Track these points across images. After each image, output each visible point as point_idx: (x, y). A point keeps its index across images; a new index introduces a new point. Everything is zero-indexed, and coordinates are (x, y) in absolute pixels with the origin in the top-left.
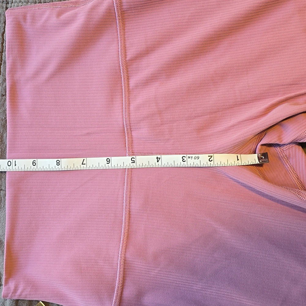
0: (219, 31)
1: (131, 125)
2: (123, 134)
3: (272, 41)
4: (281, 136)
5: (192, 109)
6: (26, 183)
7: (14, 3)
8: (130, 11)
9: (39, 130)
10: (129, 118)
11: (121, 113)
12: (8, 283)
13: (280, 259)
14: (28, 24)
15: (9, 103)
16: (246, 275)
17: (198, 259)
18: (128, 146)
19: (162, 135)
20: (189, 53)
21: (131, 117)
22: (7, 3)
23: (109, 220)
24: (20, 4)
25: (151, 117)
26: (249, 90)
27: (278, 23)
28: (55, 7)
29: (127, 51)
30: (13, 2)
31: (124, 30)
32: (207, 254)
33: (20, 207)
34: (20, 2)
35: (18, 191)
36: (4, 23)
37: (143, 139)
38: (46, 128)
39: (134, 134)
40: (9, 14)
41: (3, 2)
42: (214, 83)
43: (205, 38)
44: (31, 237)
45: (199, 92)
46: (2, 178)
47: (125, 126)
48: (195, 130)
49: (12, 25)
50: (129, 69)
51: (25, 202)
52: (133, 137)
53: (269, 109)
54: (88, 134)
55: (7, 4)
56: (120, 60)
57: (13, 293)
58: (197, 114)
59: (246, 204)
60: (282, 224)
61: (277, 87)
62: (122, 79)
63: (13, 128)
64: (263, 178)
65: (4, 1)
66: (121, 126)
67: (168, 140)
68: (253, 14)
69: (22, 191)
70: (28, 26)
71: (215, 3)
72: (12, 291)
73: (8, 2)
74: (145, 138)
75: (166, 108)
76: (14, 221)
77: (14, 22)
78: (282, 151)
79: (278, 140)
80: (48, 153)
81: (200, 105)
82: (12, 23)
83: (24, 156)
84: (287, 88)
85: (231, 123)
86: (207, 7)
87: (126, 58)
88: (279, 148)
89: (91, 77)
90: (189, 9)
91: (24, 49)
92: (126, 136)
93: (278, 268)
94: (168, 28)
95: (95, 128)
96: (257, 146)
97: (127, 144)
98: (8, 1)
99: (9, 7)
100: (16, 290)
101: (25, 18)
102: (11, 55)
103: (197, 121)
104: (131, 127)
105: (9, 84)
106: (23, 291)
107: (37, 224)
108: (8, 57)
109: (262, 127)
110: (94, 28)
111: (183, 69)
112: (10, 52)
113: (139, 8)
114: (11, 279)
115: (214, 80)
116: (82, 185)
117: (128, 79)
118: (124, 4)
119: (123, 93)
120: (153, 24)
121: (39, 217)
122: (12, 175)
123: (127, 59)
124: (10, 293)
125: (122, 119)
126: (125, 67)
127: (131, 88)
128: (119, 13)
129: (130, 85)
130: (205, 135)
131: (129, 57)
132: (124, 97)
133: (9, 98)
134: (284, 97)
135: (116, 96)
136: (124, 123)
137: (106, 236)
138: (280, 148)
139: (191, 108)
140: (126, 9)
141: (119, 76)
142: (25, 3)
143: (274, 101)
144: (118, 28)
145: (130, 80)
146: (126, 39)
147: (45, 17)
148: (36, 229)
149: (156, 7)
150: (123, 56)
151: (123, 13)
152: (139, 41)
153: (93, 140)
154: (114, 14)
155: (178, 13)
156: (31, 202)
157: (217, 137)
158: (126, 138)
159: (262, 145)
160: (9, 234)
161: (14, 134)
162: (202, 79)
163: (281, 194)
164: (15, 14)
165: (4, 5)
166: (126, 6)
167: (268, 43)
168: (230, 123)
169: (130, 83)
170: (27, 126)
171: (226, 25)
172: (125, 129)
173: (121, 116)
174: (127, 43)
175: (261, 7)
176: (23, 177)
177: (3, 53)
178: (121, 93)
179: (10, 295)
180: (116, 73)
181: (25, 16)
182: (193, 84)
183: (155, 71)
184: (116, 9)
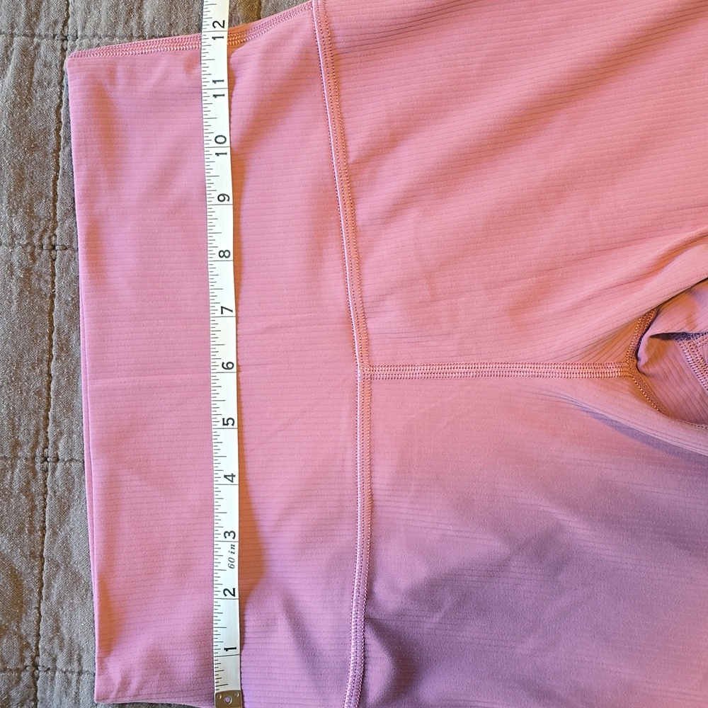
0: (551, 94)
1: (364, 307)
2: (347, 325)
3: (664, 111)
4: (692, 316)
5: (498, 266)
6: (135, 443)
7: (79, 38)
8: (351, 54)
9: (158, 325)
10: (361, 291)
11: (342, 280)
12: (106, 668)
13: (701, 579)
14: (120, 87)
15: (84, 268)
16: (629, 617)
17: (525, 588)
18: (359, 351)
19: (434, 324)
20: (487, 143)
21: (365, 288)
22: (64, 38)
23: (328, 514)
24: (95, 41)
25: (409, 286)
26: (620, 220)
27: (676, 72)
28: (180, 49)
29: (349, 143)
30: (77, 35)
31: (339, 95)
32: (542, 577)
33: (123, 498)
34: (94, 36)
35: (117, 463)
36: (59, 84)
37: (393, 336)
38: (173, 319)
39: (372, 324)
40: (76, 67)
41: (54, 38)
42: (543, 205)
43: (521, 110)
44: (153, 561)
45: (511, 227)
46: (73, 433)
47: (351, 308)
48: (506, 310)
49: (83, 93)
50: (355, 183)
51: (136, 486)
52: (371, 331)
53: (666, 258)
54: (271, 329)
55: (63, 40)
56: (334, 163)
57: (119, 691)
58: (511, 276)
59: (622, 465)
60: (700, 504)
61: (680, 211)
62: (340, 205)
63: (98, 322)
64: (656, 408)
65: (57, 35)
66: (343, 307)
67: (449, 334)
68: (622, 54)
69: (126, 462)
70: (120, 93)
71: (538, 32)
72: (117, 686)
73: (66, 37)
74: (396, 333)
75: (441, 265)
76: (112, 529)
77: (88, 86)
78: (694, 347)
79: (686, 325)
80: (181, 376)
81: (515, 256)
82: (84, 87)
83: (126, 384)
84: (700, 212)
85: (584, 293)
86: (519, 41)
87: (347, 157)
88: (686, 342)
89: (271, 204)
90: (481, 46)
91: (113, 146)
92: (354, 329)
93: (695, 597)
94: (437, 88)
95: (283, 314)
96: (640, 340)
97: (356, 348)
98: (66, 34)
99: (69, 47)
100: (125, 684)
101: (112, 74)
102: (84, 160)
103: (510, 291)
104: (366, 311)
105: (84, 224)
106: (143, 686)
107: (164, 533)
108: (78, 165)
109: (655, 299)
110: (274, 94)
111: (473, 177)
112: (81, 153)
113: (371, 45)
114: (111, 658)
115: (542, 200)
116: (263, 443)
117: (353, 204)
118: (338, 39)
119: (344, 236)
120: (403, 81)
121: (169, 517)
122: (102, 427)
123: (351, 160)
124: (112, 692)
125: (344, 293)
126: (344, 178)
127: (359, 223)
128: (328, 59)
129: (357, 217)
130: (528, 320)
131: (353, 156)
132: (344, 244)
133: (84, 255)
134: (697, 231)
135: (329, 244)
136: (350, 301)
137: (323, 549)
138: (689, 341)
139: (496, 261)
140: (342, 50)
141: (334, 199)
142: (107, 38)
143: (676, 241)
144: (325, 92)
145: (357, 206)
146: (345, 115)
147: (158, 72)
148: (162, 543)
149: (409, 42)
150: (340, 154)
151: (336, 59)
152: (373, 118)
153: (280, 341)
154: (317, 62)
155: (458, 55)
156: (147, 486)
157: (556, 325)
158: (355, 335)
159: (652, 337)
160: (103, 560)
161: (102, 337)
162: (516, 198)
163: (700, 442)
164: (90, 66)
165: (58, 45)
166: (344, 43)
167: (656, 117)
168: (581, 294)
169: (358, 212)
170: (131, 317)
171: (565, 79)
172: (352, 314)
173: (343, 287)
174: (348, 126)
175: (638, 38)
176: (127, 432)
177: (60, 153)
178: (338, 236)
179: (113, 695)
180: (327, 192)
181: (112, 71)
182: (497, 210)
183: (412, 184)
184: (321, 51)
